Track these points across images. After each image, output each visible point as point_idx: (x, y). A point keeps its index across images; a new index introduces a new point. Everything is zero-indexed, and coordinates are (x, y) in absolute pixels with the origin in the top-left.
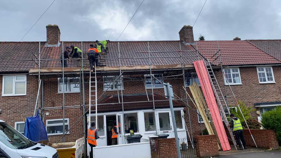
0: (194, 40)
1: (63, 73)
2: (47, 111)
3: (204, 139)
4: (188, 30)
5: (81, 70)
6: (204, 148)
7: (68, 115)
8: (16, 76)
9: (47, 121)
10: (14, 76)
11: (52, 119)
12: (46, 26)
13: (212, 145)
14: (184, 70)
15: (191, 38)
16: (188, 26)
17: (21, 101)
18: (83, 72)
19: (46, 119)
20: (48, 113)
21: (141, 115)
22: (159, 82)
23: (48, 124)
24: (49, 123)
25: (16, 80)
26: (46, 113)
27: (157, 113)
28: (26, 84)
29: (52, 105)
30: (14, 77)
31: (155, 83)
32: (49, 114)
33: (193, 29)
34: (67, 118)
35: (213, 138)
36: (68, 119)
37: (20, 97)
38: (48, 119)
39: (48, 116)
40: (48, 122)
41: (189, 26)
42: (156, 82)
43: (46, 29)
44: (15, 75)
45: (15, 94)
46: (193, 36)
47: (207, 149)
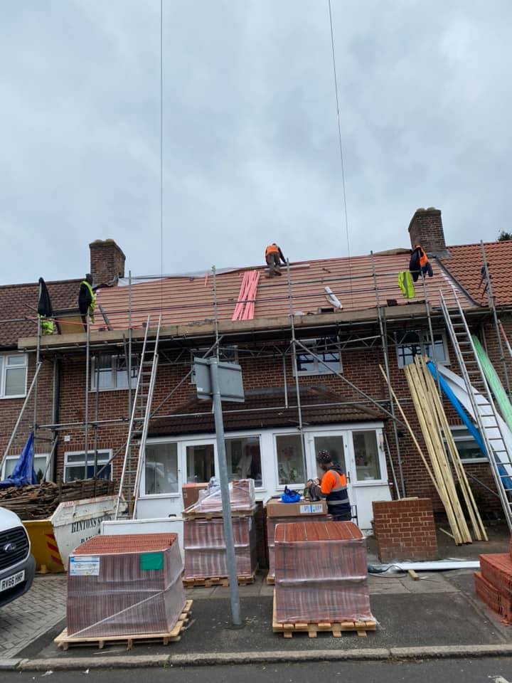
0: (447, 245)
1: (88, 345)
2: (67, 432)
3: (391, 511)
4: (429, 219)
5: (126, 337)
6: (392, 536)
7: (109, 440)
8: (7, 357)
9: (67, 454)
10: (4, 357)
11: (76, 450)
12: (90, 245)
13: (416, 529)
14: (383, 323)
15: (437, 239)
16: (429, 209)
17: (15, 409)
18: (130, 342)
19: (65, 451)
20: (69, 436)
21: (268, 442)
22: (334, 359)
23: (68, 461)
24: (71, 458)
25: (7, 366)
26: (65, 437)
27: (310, 437)
28: (27, 373)
29: (79, 419)
30: (4, 359)
31: (324, 361)
32: (71, 440)
33: (442, 216)
34: (109, 448)
35: (421, 510)
36: (110, 451)
37: (13, 402)
38: (68, 451)
39: (68, 442)
40: (69, 457)
41: (433, 208)
42: (326, 359)
43: (89, 250)
44: (5, 355)
45: (6, 395)
46: (442, 234)
47: (403, 540)
